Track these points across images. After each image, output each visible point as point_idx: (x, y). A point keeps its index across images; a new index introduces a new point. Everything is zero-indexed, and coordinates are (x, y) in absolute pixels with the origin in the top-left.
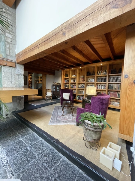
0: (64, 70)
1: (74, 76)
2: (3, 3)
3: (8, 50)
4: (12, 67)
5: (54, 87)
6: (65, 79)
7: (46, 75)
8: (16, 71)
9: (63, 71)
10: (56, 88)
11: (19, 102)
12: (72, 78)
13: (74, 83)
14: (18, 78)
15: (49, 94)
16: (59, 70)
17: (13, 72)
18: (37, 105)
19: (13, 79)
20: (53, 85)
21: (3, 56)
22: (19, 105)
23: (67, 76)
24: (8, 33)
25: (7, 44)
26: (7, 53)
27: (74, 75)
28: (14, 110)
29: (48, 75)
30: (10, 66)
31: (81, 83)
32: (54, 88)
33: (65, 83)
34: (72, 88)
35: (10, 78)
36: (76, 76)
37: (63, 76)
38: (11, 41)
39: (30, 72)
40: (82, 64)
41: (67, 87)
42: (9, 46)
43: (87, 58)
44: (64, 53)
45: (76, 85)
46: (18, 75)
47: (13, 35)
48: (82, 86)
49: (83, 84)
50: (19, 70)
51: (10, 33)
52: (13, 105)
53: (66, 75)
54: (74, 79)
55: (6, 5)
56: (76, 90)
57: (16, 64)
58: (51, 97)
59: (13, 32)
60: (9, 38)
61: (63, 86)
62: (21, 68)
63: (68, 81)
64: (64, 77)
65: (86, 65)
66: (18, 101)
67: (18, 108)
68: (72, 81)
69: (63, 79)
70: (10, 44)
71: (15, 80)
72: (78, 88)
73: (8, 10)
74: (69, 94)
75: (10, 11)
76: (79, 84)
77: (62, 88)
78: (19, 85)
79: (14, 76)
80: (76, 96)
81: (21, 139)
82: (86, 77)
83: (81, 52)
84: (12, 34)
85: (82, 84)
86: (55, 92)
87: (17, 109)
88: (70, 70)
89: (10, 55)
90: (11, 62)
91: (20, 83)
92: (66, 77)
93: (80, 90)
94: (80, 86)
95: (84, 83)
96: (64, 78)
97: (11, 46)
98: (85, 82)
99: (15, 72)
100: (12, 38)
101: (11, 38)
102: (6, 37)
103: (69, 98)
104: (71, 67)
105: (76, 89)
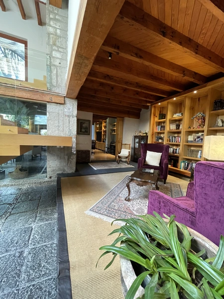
0: (156, 105)
1: (177, 116)
2: (51, 5)
3: (55, 78)
4: (59, 104)
5: (137, 140)
6: (159, 124)
7: (123, 118)
8: (66, 110)
9: (155, 107)
10: (139, 142)
11: (68, 159)
12: (173, 121)
13: (178, 131)
14: (68, 122)
15: (125, 152)
16: (147, 107)
17: (60, 112)
18: (99, 168)
19: (61, 123)
20: (135, 137)
21: (48, 88)
22: (67, 164)
23: (163, 116)
24: (56, 50)
25: (54, 69)
26: (53, 83)
27: (180, 113)
28: (60, 172)
29: (126, 119)
30: (57, 103)
31: (195, 130)
32: (137, 143)
33: (157, 131)
34: (171, 143)
35: (57, 122)
36: (182, 114)
37: (154, 118)
38: (60, 63)
39: (96, 114)
40: (196, 82)
41: (160, 141)
42: (57, 72)
43: (210, 59)
44: (141, 57)
45: (182, 135)
46: (69, 116)
47: (63, 52)
48: (198, 137)
49: (200, 134)
50: (69, 109)
51: (58, 51)
52: (59, 163)
53: (160, 114)
54: (178, 122)
55: (54, 8)
56: (181, 147)
57: (66, 99)
58: (127, 158)
59: (63, 48)
60: (58, 58)
61: (152, 138)
62: (73, 104)
63: (163, 127)
64: (157, 119)
65: (209, 83)
66: (66, 157)
67: (66, 168)
68: (173, 127)
69: (153, 125)
70: (58, 68)
71: (63, 124)
72: (187, 141)
73: (57, 14)
74: (159, 154)
75: (59, 16)
76: (190, 133)
77: (149, 142)
78: (69, 132)
79: (62, 119)
80: (180, 161)
81: (33, 226)
82: (210, 116)
83: (190, 40)
84: (61, 52)
85: (198, 132)
86: (137, 149)
87: (64, 170)
88: (168, 103)
89: (58, 86)
90: (58, 95)
91: (70, 130)
92: (159, 119)
93: (192, 148)
94: (191, 138)
95: (203, 131)
96: (156, 122)
97: (59, 71)
98: (205, 128)
99: (64, 112)
100: (61, 57)
101: (60, 59)
102: (53, 57)
103: (160, 164)
104: (172, 94)
105: (181, 144)
